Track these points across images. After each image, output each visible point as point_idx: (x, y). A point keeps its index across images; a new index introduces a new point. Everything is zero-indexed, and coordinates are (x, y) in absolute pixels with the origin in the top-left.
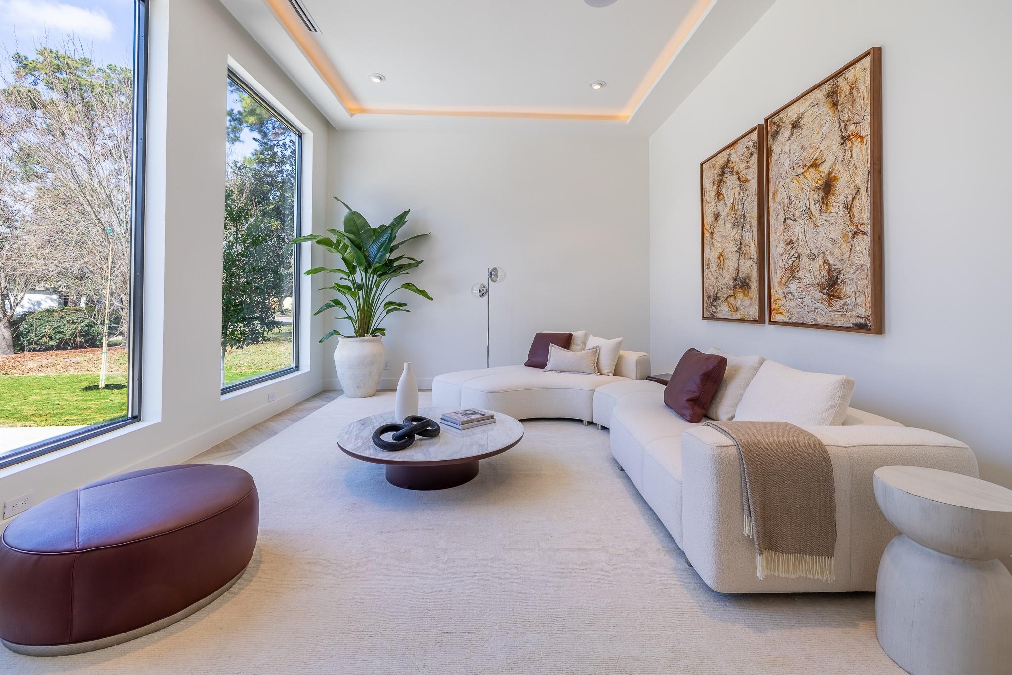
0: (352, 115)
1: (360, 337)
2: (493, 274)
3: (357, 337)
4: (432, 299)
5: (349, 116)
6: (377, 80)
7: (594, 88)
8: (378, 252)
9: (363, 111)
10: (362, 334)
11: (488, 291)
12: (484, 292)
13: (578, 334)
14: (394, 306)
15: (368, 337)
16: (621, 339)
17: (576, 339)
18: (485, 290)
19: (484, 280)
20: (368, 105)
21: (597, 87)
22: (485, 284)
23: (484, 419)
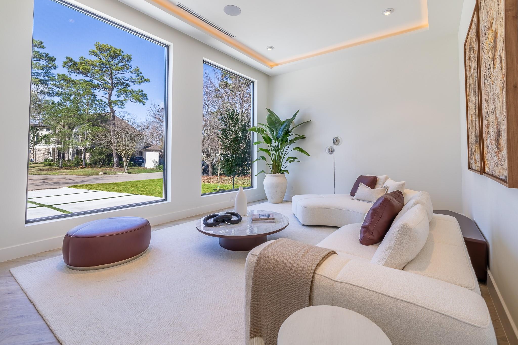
0: (272, 68)
1: (273, 174)
2: (336, 141)
3: (272, 174)
4: (309, 156)
5: (270, 69)
6: (270, 49)
7: (385, 14)
8: (282, 132)
9: (277, 65)
10: (275, 173)
11: (334, 150)
12: (331, 151)
13: (381, 177)
14: (292, 159)
15: (278, 174)
16: (403, 182)
17: (379, 180)
18: (332, 150)
19: (332, 144)
20: (278, 61)
21: (387, 13)
22: (332, 146)
23: (268, 220)
